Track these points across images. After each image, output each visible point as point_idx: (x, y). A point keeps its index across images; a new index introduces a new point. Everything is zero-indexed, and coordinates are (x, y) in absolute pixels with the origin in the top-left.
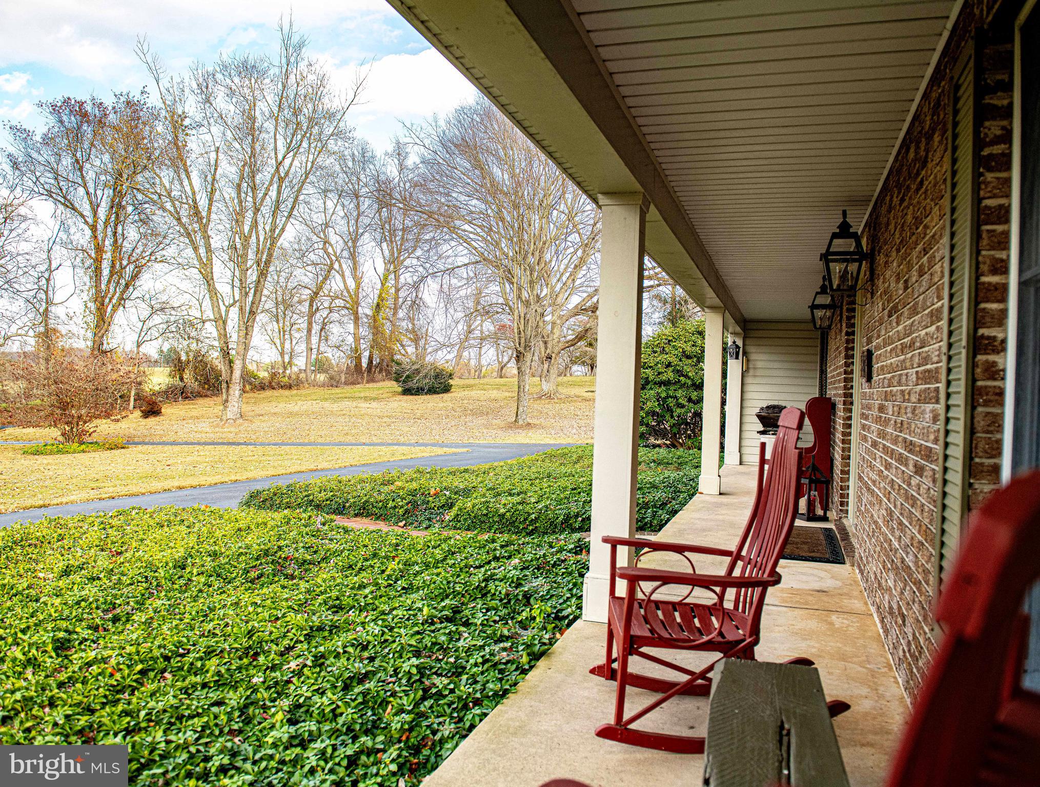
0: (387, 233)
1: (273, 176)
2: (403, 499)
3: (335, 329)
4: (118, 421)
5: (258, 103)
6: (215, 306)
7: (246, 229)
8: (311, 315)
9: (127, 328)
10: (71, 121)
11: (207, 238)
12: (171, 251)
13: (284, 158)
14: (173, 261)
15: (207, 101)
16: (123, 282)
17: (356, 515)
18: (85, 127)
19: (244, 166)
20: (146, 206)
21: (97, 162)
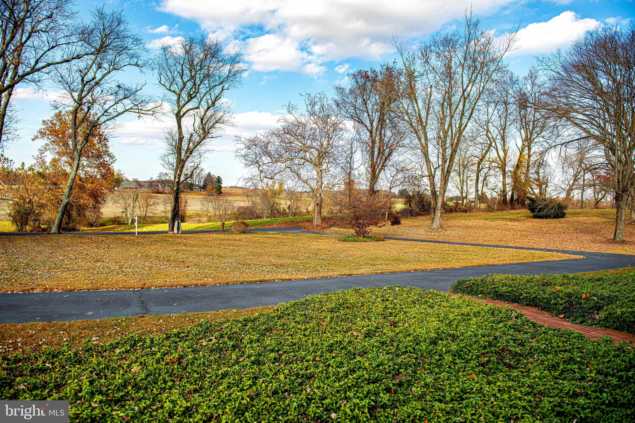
0: (524, 124)
1: (461, 97)
2: (562, 299)
3: (491, 179)
4: (381, 227)
5: (453, 59)
6: (429, 169)
7: (446, 127)
8: (479, 171)
9: (385, 180)
10: (361, 81)
11: (425, 133)
12: (407, 141)
13: (467, 87)
14: (407, 146)
15: (427, 62)
16: (384, 157)
17: (527, 305)
18: (368, 83)
19: (445, 93)
20: (395, 119)
21: (374, 100)
